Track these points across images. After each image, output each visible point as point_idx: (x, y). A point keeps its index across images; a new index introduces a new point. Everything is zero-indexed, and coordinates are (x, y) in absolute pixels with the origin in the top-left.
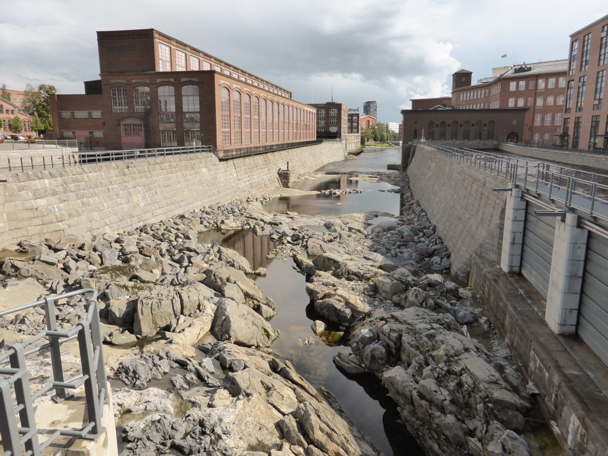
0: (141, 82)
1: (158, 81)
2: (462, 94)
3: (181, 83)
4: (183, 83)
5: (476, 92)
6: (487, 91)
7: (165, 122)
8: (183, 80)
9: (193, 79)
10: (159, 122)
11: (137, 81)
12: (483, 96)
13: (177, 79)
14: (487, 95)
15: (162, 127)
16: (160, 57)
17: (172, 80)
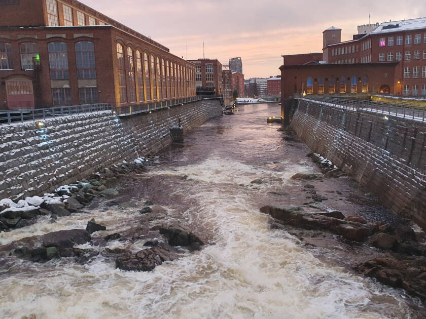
0: (28, 38)
1: (48, 36)
2: (333, 50)
3: (74, 39)
4: (75, 38)
5: (346, 48)
6: (357, 46)
7: (57, 80)
8: (76, 36)
9: (87, 35)
10: (50, 79)
11: (23, 36)
12: (353, 51)
13: (70, 35)
14: (357, 51)
15: (53, 85)
16: (48, 11)
17: (64, 36)
